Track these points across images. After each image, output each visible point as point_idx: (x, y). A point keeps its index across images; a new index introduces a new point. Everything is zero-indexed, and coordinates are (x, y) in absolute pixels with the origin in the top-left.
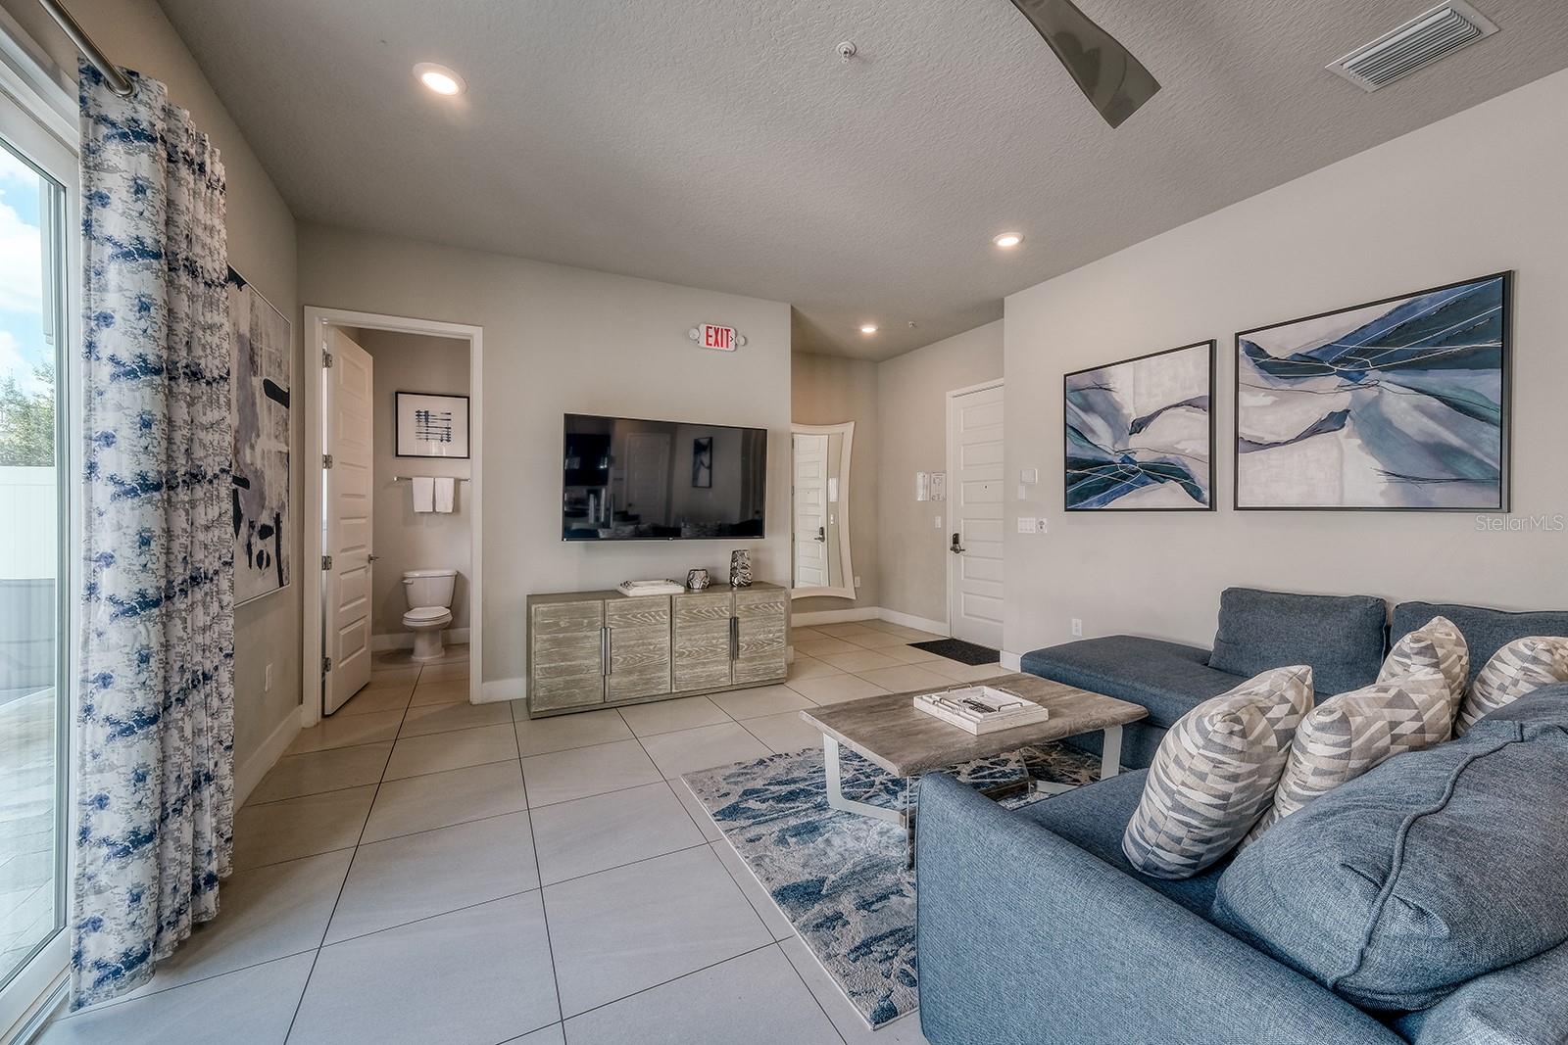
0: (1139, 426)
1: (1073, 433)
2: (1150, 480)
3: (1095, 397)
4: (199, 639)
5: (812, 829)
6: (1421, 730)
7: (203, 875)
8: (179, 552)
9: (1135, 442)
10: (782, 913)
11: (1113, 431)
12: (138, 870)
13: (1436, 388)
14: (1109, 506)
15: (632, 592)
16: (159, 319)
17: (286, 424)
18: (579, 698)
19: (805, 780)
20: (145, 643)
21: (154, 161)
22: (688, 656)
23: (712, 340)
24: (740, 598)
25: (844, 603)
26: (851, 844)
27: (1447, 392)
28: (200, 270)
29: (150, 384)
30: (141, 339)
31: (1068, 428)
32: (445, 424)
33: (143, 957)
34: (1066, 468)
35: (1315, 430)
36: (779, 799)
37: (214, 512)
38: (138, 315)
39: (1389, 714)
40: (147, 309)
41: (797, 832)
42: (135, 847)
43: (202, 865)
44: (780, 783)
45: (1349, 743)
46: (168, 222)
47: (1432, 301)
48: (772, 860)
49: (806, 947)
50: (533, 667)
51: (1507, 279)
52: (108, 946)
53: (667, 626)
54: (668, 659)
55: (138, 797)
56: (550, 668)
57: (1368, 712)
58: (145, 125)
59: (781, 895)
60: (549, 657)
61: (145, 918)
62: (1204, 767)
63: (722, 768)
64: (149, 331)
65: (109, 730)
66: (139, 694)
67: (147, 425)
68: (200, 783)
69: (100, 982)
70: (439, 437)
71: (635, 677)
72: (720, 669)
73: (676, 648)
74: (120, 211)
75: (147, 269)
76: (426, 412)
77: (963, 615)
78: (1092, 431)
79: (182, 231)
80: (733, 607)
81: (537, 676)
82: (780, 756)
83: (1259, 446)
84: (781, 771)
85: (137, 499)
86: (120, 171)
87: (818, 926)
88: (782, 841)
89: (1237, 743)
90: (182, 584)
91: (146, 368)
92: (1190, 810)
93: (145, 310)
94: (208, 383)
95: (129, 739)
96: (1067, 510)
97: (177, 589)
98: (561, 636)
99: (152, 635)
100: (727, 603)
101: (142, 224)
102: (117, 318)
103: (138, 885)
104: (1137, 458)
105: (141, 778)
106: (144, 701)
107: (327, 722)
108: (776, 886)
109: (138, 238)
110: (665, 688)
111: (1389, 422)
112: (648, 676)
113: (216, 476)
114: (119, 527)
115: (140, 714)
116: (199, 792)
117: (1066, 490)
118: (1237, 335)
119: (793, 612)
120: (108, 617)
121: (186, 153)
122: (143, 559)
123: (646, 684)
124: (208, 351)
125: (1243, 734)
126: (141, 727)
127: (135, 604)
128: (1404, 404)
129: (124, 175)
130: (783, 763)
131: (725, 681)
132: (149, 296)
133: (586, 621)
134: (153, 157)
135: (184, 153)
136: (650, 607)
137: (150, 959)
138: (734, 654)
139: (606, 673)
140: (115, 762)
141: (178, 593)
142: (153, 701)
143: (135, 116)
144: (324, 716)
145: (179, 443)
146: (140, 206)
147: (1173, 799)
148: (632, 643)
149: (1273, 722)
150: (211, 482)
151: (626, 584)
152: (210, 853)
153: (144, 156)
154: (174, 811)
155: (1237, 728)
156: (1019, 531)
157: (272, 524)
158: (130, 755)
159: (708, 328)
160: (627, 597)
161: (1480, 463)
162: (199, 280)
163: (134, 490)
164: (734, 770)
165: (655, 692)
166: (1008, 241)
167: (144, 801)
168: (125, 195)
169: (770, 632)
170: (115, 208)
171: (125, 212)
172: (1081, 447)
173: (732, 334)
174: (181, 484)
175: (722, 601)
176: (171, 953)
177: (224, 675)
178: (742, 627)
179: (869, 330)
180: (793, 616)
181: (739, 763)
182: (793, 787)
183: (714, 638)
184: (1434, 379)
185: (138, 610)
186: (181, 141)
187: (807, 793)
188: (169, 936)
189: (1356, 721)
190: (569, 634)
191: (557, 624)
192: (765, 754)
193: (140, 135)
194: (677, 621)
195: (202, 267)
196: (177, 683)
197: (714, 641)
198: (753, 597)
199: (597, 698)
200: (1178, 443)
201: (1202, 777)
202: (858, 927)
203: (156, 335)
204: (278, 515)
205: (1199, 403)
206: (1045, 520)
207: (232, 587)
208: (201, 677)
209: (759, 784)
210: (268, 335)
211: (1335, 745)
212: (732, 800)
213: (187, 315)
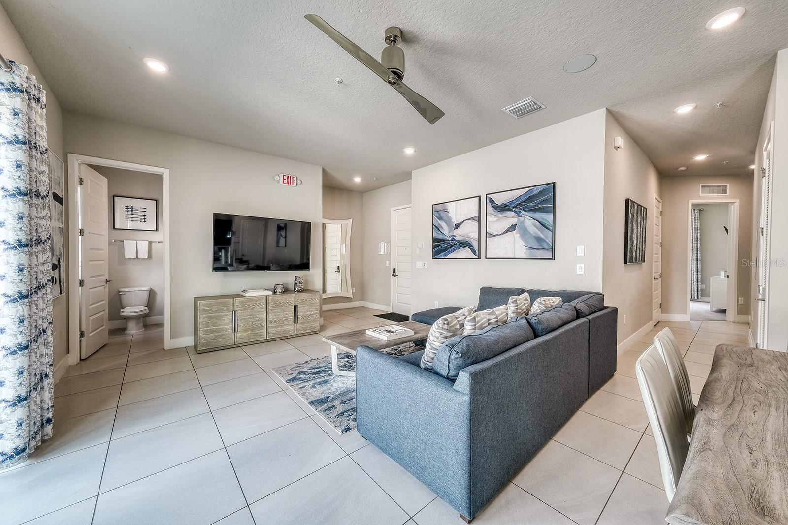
0: (457, 226)
1: (436, 228)
2: (460, 247)
3: (443, 214)
4: (41, 314)
5: (326, 382)
6: (497, 321)
7: (45, 419)
8: (34, 274)
9: (456, 232)
10: (312, 409)
11: (449, 228)
12: (20, 413)
13: (538, 219)
14: (447, 257)
15: (248, 295)
16: (26, 171)
17: (62, 214)
18: (222, 342)
19: (325, 366)
20: (21, 314)
21: (23, 101)
22: (274, 322)
23: (286, 181)
24: (299, 296)
25: (348, 299)
26: (340, 385)
27: (540, 220)
28: (38, 147)
29: (22, 200)
30: (18, 180)
31: (434, 227)
32: (143, 213)
33: (24, 450)
34: (433, 242)
35: (507, 231)
36: (313, 374)
37: (45, 257)
38: (16, 170)
39: (488, 317)
40: (20, 167)
41: (320, 383)
42: (19, 403)
43: (45, 414)
44: (315, 368)
45: (475, 325)
46: (29, 128)
47: (537, 189)
48: (309, 393)
49: (321, 417)
50: (199, 330)
51: (554, 183)
52: (9, 445)
53: (265, 309)
54: (265, 324)
55: (20, 381)
56: (207, 330)
57: (482, 316)
58: (18, 85)
59: (312, 403)
60: (207, 324)
61: (24, 433)
62: (438, 335)
63: (289, 365)
64: (21, 177)
65: (4, 352)
66: (19, 337)
67: (21, 218)
68: (42, 378)
69: (4, 460)
70: (139, 220)
71: (249, 332)
72: (290, 328)
73: (269, 319)
74: (7, 123)
75: (20, 149)
76: (132, 207)
77: (397, 303)
78: (442, 227)
79: (33, 131)
80: (295, 300)
81: (201, 333)
82: (315, 359)
83: (493, 236)
84: (315, 364)
85: (17, 251)
86: (6, 105)
87: (325, 410)
88: (314, 386)
89: (446, 326)
90: (36, 289)
91: (20, 193)
92: (435, 349)
93: (19, 167)
94: (42, 198)
95: (15, 356)
96: (433, 258)
97: (33, 291)
98: (213, 315)
99: (25, 311)
100: (293, 299)
101: (17, 129)
102: (6, 170)
103: (21, 419)
104: (456, 239)
105: (21, 373)
106: (22, 340)
107: (83, 363)
108: (310, 400)
109: (15, 135)
110: (264, 337)
111: (526, 229)
112: (256, 332)
113: (46, 241)
114: (8, 263)
115: (20, 345)
116: (42, 382)
117: (433, 251)
118: (487, 195)
119: (324, 304)
120: (3, 303)
121: (34, 95)
122: (20, 277)
123: (255, 335)
124: (42, 183)
125: (448, 324)
126: (20, 351)
127: (16, 297)
128: (530, 223)
129: (8, 107)
130: (316, 362)
131: (292, 333)
132: (21, 161)
133: (225, 308)
134: (22, 99)
135: (33, 96)
136: (257, 301)
137: (27, 451)
138: (296, 320)
139: (235, 331)
140: (8, 366)
141: (34, 293)
142: (26, 339)
143: (14, 81)
144: (81, 360)
145: (33, 226)
146: (16, 121)
147: (431, 346)
148: (248, 317)
149: (459, 321)
150: (44, 243)
151: (244, 291)
152: (48, 409)
153: (18, 99)
154: (34, 389)
155: (446, 322)
156: (417, 267)
157: (57, 263)
158: (15, 363)
159: (284, 175)
160: (245, 297)
161: (548, 244)
162: (38, 151)
163: (15, 247)
164: (295, 365)
165: (259, 339)
166: (409, 151)
167: (23, 383)
168: (9, 116)
169: (312, 311)
170: (4, 121)
171: (8, 124)
172: (438, 233)
173: (295, 179)
174: (34, 244)
175: (290, 298)
176: (34, 450)
177: (49, 332)
178: (299, 309)
179: (357, 180)
180: (323, 306)
181: (297, 363)
182: (319, 369)
183: (286, 314)
184: (538, 215)
185: (18, 300)
186: (32, 90)
187: (325, 371)
188: (33, 443)
189: (477, 319)
190: (217, 314)
191: (211, 310)
192: (308, 359)
193: (15, 90)
194: (269, 307)
195: (39, 146)
196: (34, 333)
197: (287, 316)
198: (304, 296)
199: (231, 343)
200: (469, 234)
201: (438, 338)
202: (340, 408)
203: (24, 178)
204: (59, 259)
205: (476, 219)
206: (427, 263)
207: (51, 292)
208: (42, 331)
209: (305, 369)
210: (54, 170)
211: (472, 326)
212: (294, 376)
213: (36, 169)
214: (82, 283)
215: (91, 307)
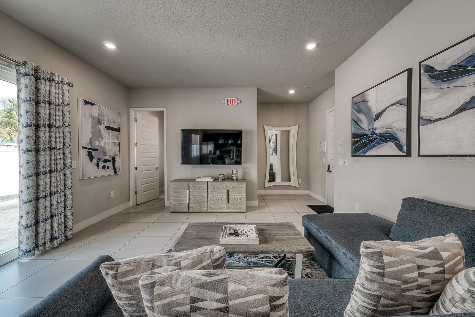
0: (378, 116)
1: (354, 123)
2: (382, 142)
3: (362, 106)
8: (42, 165)
9: (377, 124)
11: (368, 121)
12: (28, 233)
14: (367, 154)
16: (31, 114)
17: (118, 136)
18: (182, 208)
20: (28, 185)
21: (30, 80)
22: (213, 200)
23: (229, 103)
24: (230, 184)
25: (295, 188)
28: (53, 103)
29: (28, 129)
31: (353, 120)
33: (30, 251)
34: (352, 138)
40: (28, 112)
42: (27, 228)
50: (170, 198)
52: (24, 247)
53: (206, 191)
54: (206, 200)
55: (27, 217)
56: (174, 199)
58: (27, 73)
60: (174, 196)
61: (30, 243)
64: (28, 117)
65: (22, 202)
66: (27, 195)
67: (28, 138)
68: (54, 216)
69: (22, 254)
71: (197, 205)
72: (223, 206)
73: (209, 197)
75: (28, 104)
77: (331, 196)
78: (361, 121)
79: (42, 94)
80: (228, 186)
81: (171, 200)
83: (431, 121)
85: (26, 154)
91: (28, 125)
94: (57, 128)
95: (26, 205)
96: (352, 156)
97: (41, 173)
98: (177, 191)
100: (225, 185)
102: (23, 116)
103: (28, 236)
104: (377, 132)
105: (28, 213)
106: (28, 197)
107: (137, 206)
109: (26, 97)
110: (206, 209)
112: (201, 205)
113: (61, 148)
115: (27, 200)
116: (54, 218)
117: (352, 147)
118: (421, 62)
120: (22, 179)
121: (43, 77)
122: (28, 167)
123: (201, 207)
126: (28, 203)
127: (26, 176)
129: (24, 84)
131: (225, 210)
132: (28, 110)
133: (183, 187)
136: (202, 184)
137: (32, 252)
138: (228, 200)
139: (189, 202)
140: (24, 209)
142: (30, 197)
144: (136, 205)
146: (26, 90)
148: (196, 195)
150: (59, 150)
151: (198, 178)
153: (27, 79)
154: (41, 221)
156: (339, 165)
157: (110, 159)
159: (228, 99)
160: (197, 181)
162: (53, 105)
163: (25, 152)
165: (203, 210)
166: (311, 46)
167: (29, 218)
169: (240, 196)
170: (22, 92)
172: (357, 128)
173: (236, 100)
174: (42, 150)
175: (223, 185)
177: (68, 193)
178: (231, 193)
179: (292, 92)
186: (42, 74)
188: (41, 248)
190: (179, 191)
191: (176, 188)
193: (26, 75)
194: (209, 189)
196: (42, 194)
197: (221, 197)
198: (234, 184)
199: (186, 209)
200: (393, 123)
203: (30, 118)
204: (114, 157)
205: (403, 102)
206: (346, 161)
208: (54, 193)
210: (107, 116)
213: (43, 113)
214: (136, 169)
215: (142, 180)
